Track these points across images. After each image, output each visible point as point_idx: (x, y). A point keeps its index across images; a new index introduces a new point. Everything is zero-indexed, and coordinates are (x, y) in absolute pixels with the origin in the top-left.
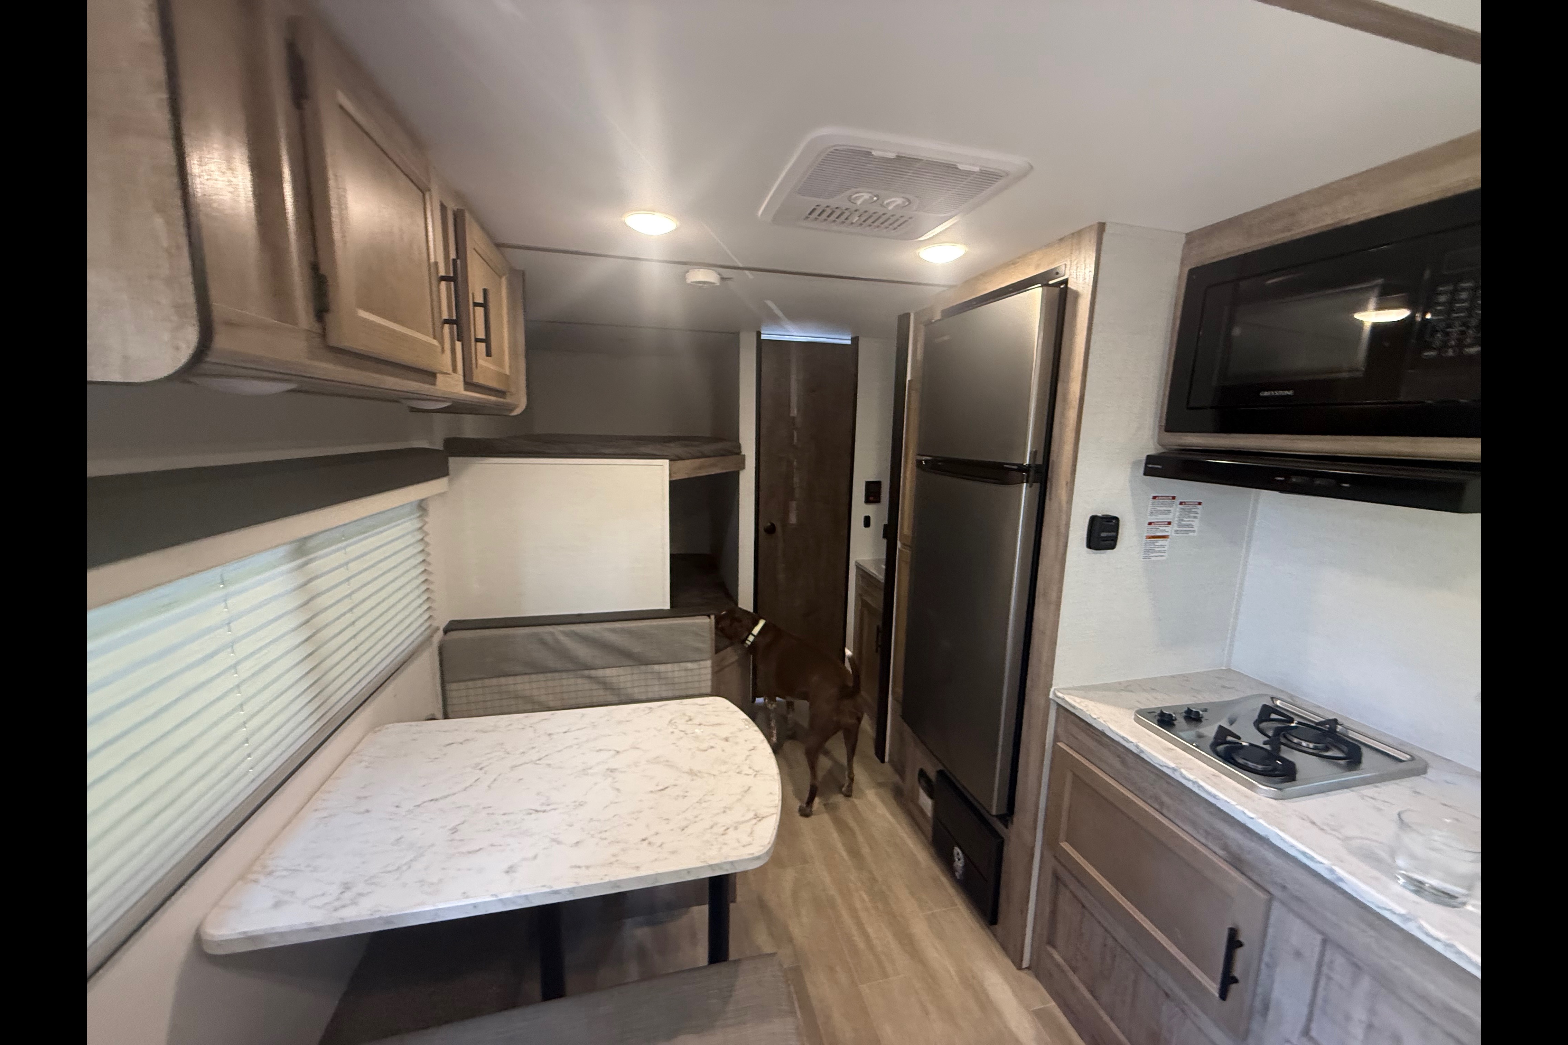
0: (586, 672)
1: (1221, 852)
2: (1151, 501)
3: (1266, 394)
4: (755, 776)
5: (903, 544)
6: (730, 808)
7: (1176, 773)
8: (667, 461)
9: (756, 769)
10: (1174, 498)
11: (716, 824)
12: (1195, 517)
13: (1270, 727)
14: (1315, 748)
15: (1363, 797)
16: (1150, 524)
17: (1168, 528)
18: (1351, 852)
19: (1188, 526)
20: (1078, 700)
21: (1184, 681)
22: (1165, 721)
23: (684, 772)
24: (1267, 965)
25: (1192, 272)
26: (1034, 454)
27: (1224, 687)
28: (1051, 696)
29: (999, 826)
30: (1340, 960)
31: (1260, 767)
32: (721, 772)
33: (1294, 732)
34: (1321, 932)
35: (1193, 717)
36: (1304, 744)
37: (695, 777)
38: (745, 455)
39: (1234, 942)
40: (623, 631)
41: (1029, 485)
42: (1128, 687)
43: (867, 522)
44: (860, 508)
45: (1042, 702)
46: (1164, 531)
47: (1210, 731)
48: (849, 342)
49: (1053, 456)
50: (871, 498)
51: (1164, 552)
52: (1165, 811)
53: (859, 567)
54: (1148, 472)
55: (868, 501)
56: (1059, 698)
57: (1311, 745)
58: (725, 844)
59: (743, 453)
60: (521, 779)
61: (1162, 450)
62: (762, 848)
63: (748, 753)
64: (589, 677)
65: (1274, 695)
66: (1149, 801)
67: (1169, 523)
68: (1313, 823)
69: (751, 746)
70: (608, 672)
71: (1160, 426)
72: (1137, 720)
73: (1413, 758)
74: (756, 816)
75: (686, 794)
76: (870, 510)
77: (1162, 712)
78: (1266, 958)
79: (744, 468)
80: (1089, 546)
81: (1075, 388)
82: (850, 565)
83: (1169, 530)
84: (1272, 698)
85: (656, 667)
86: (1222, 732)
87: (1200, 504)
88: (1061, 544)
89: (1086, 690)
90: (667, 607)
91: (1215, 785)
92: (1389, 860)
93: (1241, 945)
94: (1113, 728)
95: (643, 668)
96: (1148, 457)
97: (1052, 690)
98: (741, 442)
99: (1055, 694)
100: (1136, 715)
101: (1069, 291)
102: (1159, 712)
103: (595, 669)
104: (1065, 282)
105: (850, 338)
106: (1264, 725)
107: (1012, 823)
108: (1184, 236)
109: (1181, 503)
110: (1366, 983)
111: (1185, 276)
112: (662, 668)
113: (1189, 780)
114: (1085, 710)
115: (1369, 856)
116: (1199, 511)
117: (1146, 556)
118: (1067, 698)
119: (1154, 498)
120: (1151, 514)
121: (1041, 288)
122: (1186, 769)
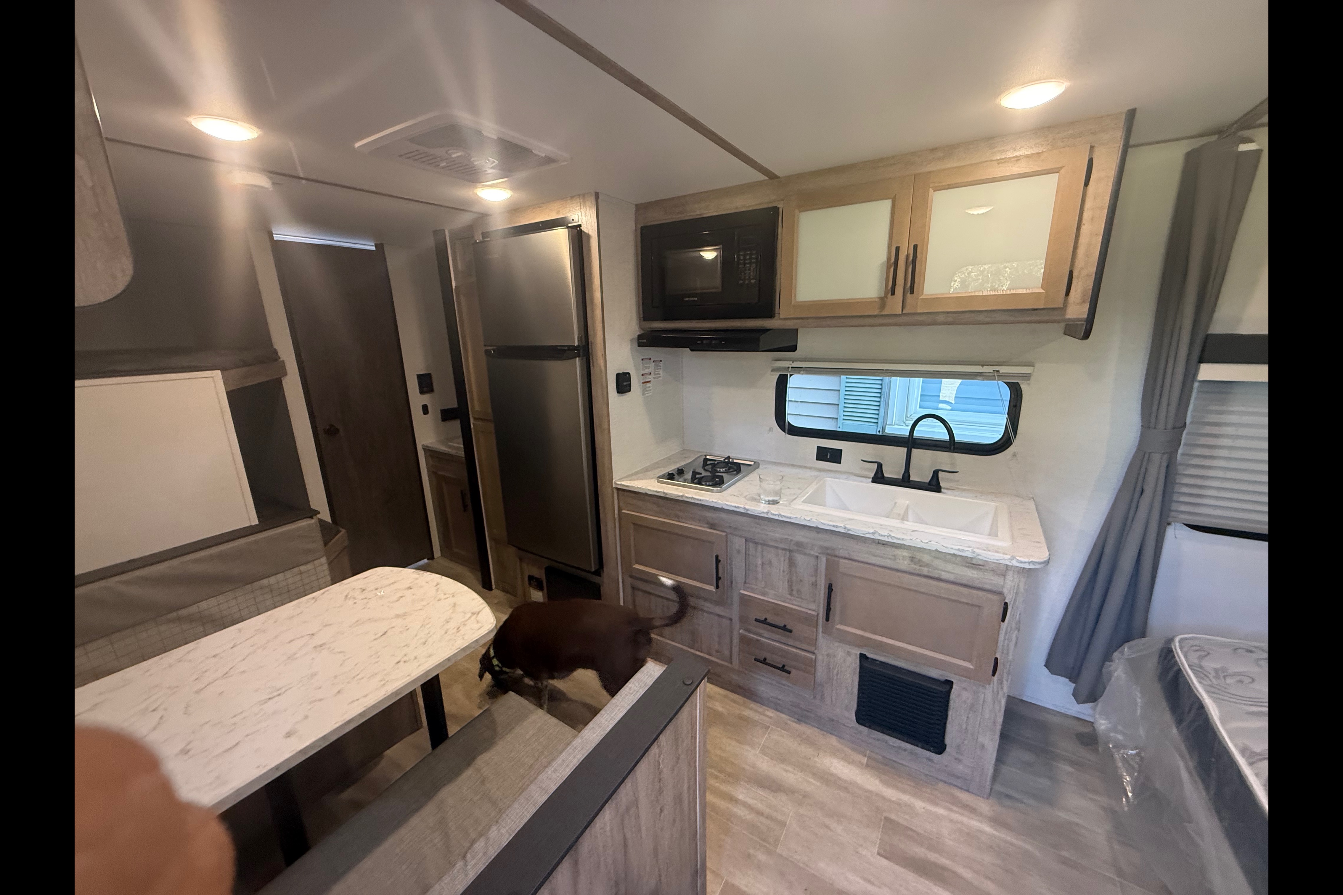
0: (174, 614)
1: (706, 526)
2: (641, 361)
3: (687, 299)
4: (453, 596)
5: (475, 419)
6: (451, 619)
7: (684, 497)
8: (219, 372)
9: (451, 593)
10: (650, 359)
11: (448, 630)
12: (660, 369)
13: (709, 467)
14: (725, 470)
15: (745, 481)
16: (642, 375)
17: (650, 376)
18: (748, 500)
19: (658, 374)
20: (629, 482)
21: (669, 460)
22: (671, 476)
23: (392, 618)
24: (729, 564)
25: (642, 228)
26: (580, 339)
27: (685, 457)
28: (614, 486)
29: (595, 579)
30: (751, 545)
31: (711, 483)
32: (424, 606)
33: (717, 466)
34: (744, 537)
35: (680, 472)
36: (721, 470)
37: (405, 617)
38: (283, 361)
39: (718, 561)
40: (211, 558)
41: (580, 358)
42: (646, 470)
43: (425, 409)
44: (416, 399)
45: (609, 490)
46: (649, 378)
47: (689, 476)
48: (374, 248)
49: (590, 339)
50: (425, 389)
51: (650, 390)
52: (681, 520)
53: (427, 450)
54: (640, 345)
55: (422, 392)
56: (619, 485)
57: (724, 470)
58: (464, 635)
59: (281, 359)
60: (222, 693)
61: (642, 332)
62: (491, 625)
63: (436, 588)
64: (179, 619)
65: (706, 454)
66: (673, 519)
67: (650, 373)
68: (735, 496)
69: (435, 584)
70: (204, 605)
71: (640, 317)
72: (659, 482)
73: (755, 462)
74: (473, 614)
75: (407, 628)
76: (426, 399)
77: (669, 473)
78: (729, 561)
79: (285, 374)
80: (618, 392)
81: (597, 295)
82: (418, 449)
83: (650, 378)
84: (705, 456)
85: (265, 582)
86: (695, 473)
87: (661, 361)
88: (605, 393)
89: (630, 477)
90: (256, 522)
91: (699, 496)
92: (759, 498)
93: (720, 561)
94: (652, 489)
95: (248, 587)
96: (638, 336)
97: (614, 481)
98: (276, 347)
99: (616, 484)
100: (657, 480)
101: (583, 233)
102: (667, 474)
103: (186, 607)
104: (580, 226)
105: (374, 245)
106: (706, 468)
107: (603, 571)
108: (634, 206)
109: (654, 361)
110: (759, 547)
111: (639, 230)
112: (272, 580)
113: (689, 498)
114: (634, 485)
115: (753, 499)
116: (661, 365)
117: (644, 394)
118: (623, 483)
119: (642, 360)
120: (643, 370)
121: (567, 229)
122: (687, 493)
